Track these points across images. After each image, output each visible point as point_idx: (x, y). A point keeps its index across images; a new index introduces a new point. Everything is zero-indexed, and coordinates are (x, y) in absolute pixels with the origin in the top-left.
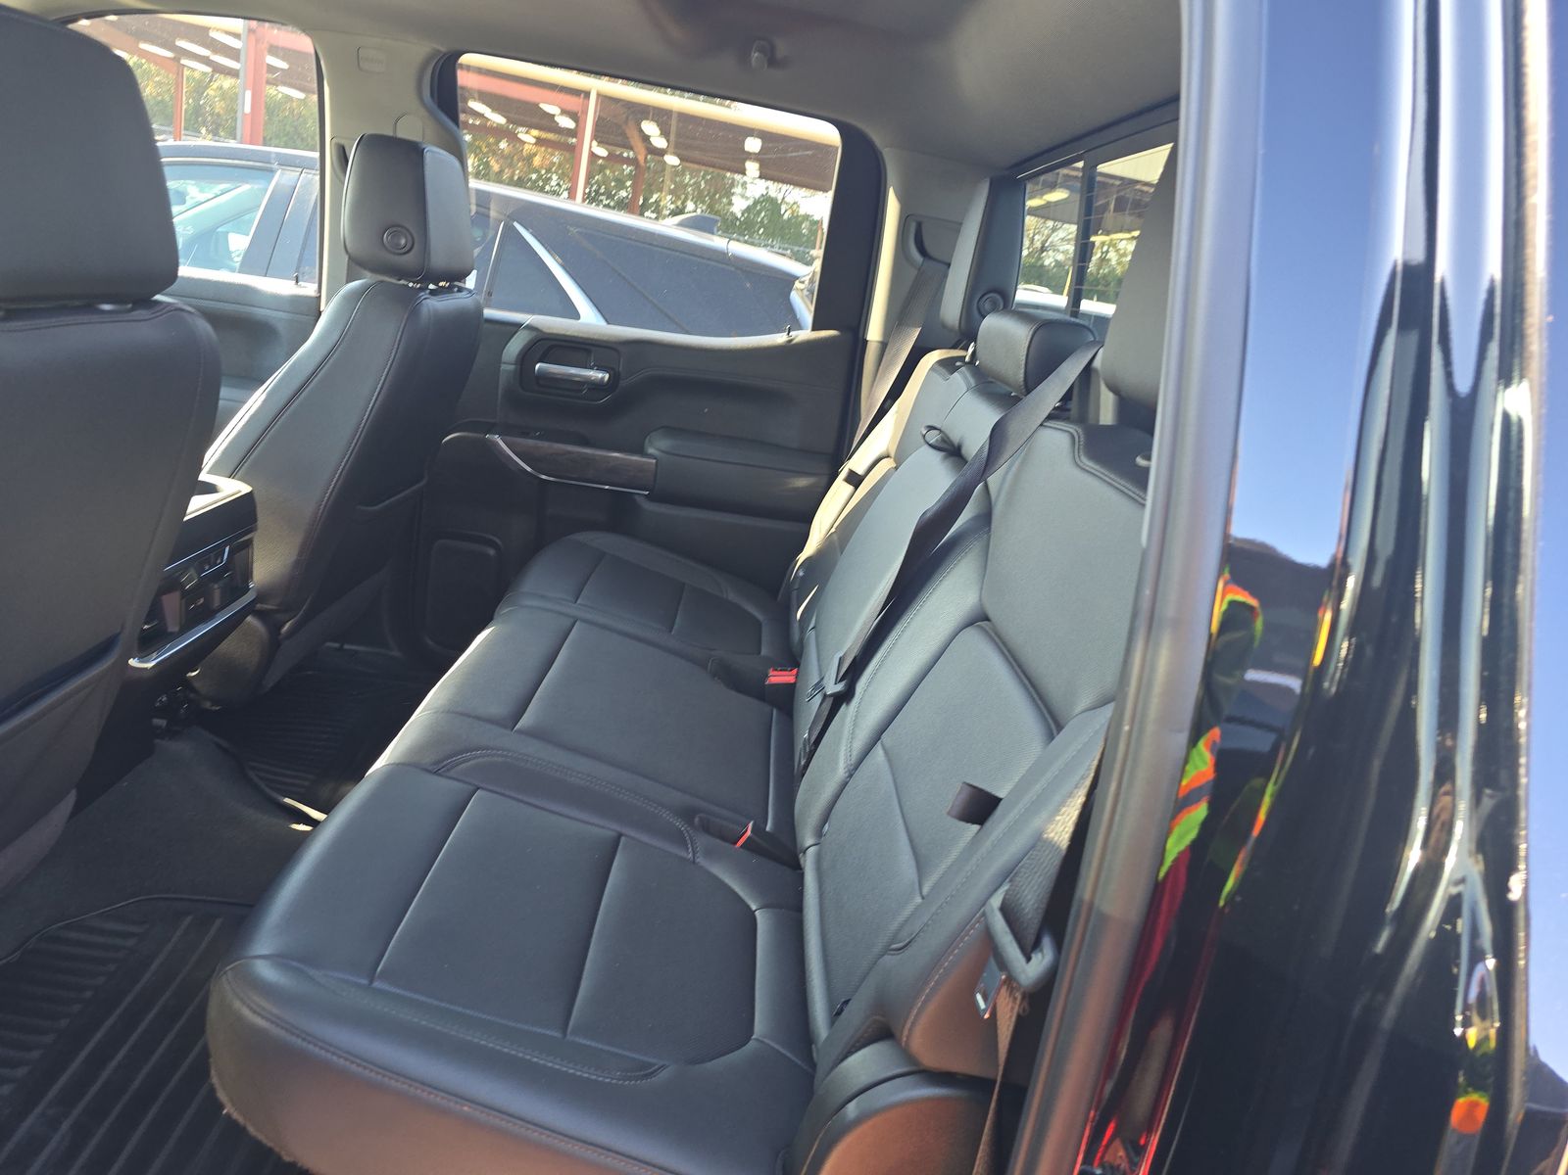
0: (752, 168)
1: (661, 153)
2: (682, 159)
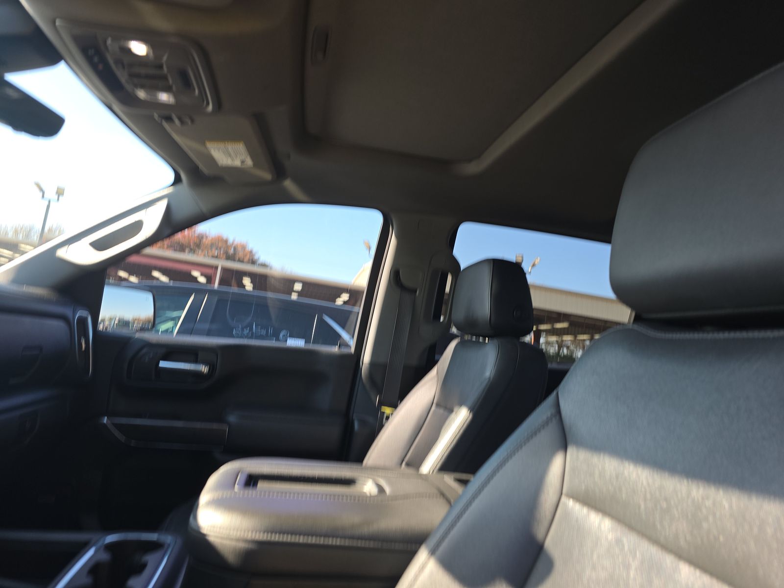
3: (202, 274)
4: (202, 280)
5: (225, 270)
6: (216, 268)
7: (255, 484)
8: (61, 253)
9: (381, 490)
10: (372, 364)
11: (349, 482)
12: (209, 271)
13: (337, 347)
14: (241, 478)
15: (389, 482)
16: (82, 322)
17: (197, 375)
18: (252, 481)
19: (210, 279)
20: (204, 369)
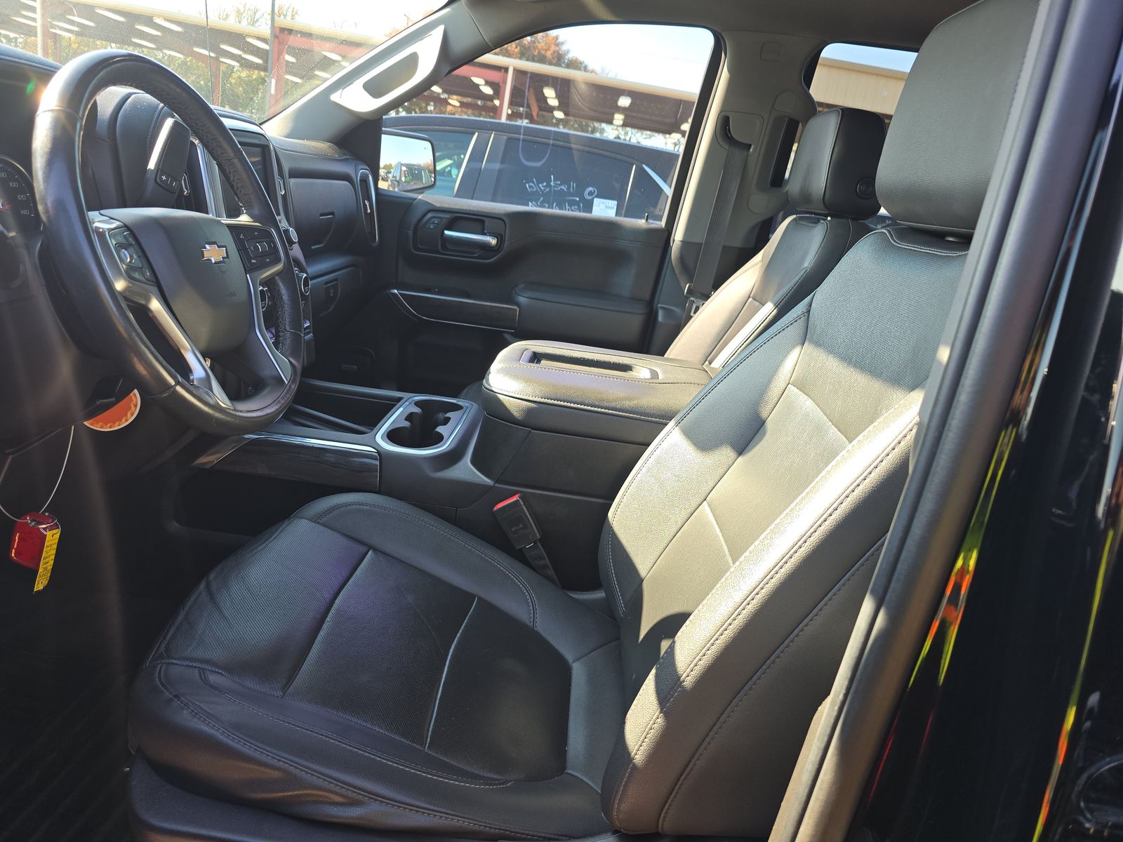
0: (619, 118)
1: (551, 109)
2: (565, 114)
3: (487, 83)
4: (487, 90)
5: (520, 73)
6: (506, 70)
7: (539, 362)
8: (335, 97)
9: (654, 375)
10: (684, 243)
11: (626, 368)
12: (495, 76)
13: (644, 221)
14: (527, 355)
15: (665, 372)
16: (364, 181)
17: (484, 247)
18: (536, 358)
19: (497, 88)
20: (493, 241)
